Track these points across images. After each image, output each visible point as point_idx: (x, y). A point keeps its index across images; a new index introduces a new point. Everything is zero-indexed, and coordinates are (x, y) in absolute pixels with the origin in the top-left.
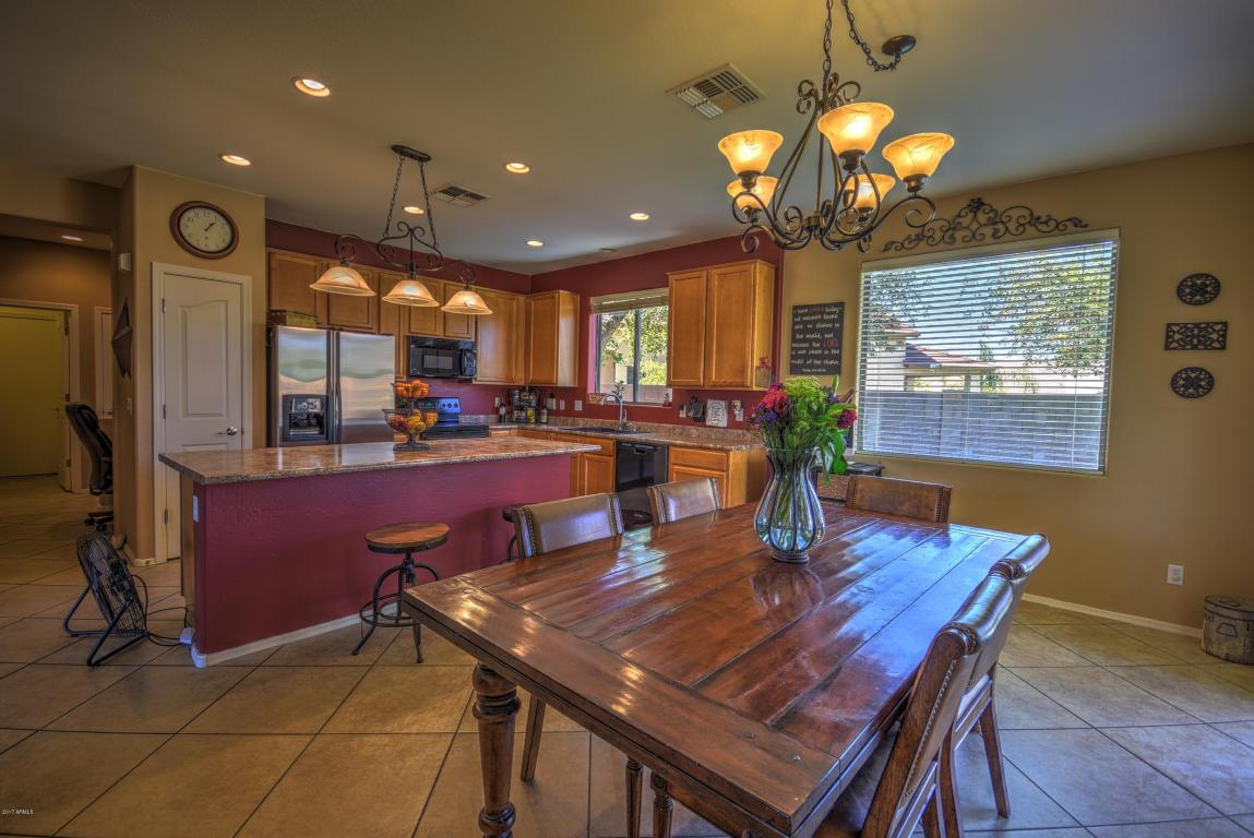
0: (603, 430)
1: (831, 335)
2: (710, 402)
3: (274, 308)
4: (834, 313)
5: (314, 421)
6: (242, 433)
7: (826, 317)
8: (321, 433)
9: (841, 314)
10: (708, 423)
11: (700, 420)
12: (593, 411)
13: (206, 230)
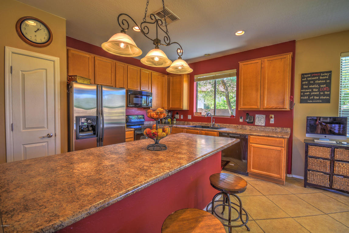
0: (203, 127)
1: (325, 86)
2: (257, 116)
3: (70, 74)
4: (326, 76)
5: (90, 129)
6: (55, 135)
7: (321, 78)
8: (94, 134)
9: (330, 76)
10: (256, 124)
11: (252, 123)
12: (195, 119)
13: (35, 32)
